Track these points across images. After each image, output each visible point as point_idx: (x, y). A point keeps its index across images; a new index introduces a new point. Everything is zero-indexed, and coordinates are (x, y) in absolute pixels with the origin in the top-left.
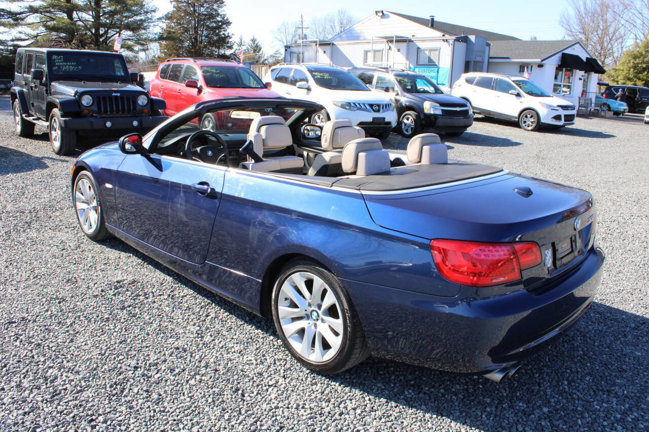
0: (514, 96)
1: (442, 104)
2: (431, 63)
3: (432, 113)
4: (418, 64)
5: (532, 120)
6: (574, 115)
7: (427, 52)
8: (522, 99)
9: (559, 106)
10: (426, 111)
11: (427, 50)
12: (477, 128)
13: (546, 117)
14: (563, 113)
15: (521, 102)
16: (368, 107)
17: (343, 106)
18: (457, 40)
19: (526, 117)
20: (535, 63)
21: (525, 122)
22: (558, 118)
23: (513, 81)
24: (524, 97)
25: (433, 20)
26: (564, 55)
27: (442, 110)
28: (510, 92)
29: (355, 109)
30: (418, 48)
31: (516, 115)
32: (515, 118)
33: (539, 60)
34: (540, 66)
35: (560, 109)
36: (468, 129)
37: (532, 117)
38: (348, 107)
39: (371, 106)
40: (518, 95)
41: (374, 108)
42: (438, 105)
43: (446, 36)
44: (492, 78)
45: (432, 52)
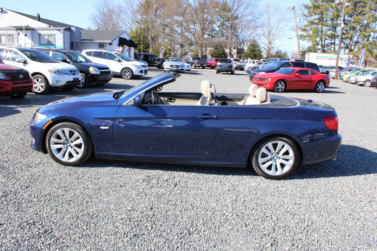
0: (117, 62)
1: (99, 68)
2: (50, 43)
3: (95, 73)
4: (40, 44)
5: (129, 73)
6: (147, 70)
7: (46, 37)
8: (122, 63)
9: (141, 66)
10: (91, 73)
11: (46, 36)
12: (114, 81)
13: (136, 72)
14: (143, 69)
15: (122, 65)
16: (70, 73)
17: (55, 73)
18: (66, 30)
19: (125, 72)
20: (107, 43)
21: (125, 75)
22: (141, 72)
23: (115, 53)
24: (123, 62)
25: (39, 16)
26: (120, 38)
27: (100, 71)
28: (115, 59)
29: (63, 74)
30: (40, 34)
31: (119, 71)
32: (119, 73)
33: (110, 41)
34: (110, 44)
35: (142, 67)
36: (110, 81)
37: (128, 72)
38: (58, 73)
39: (71, 71)
40: (119, 61)
41: (72, 73)
42: (97, 69)
43: (51, 27)
44: (102, 52)
45: (49, 37)
